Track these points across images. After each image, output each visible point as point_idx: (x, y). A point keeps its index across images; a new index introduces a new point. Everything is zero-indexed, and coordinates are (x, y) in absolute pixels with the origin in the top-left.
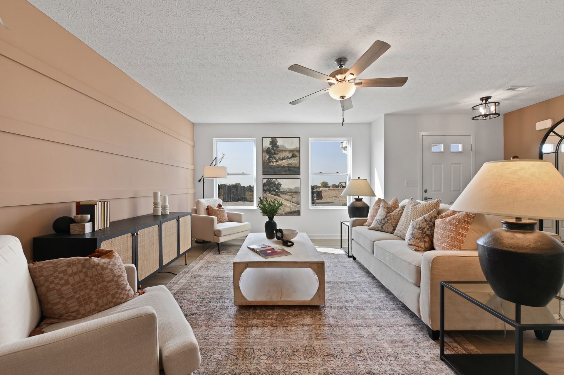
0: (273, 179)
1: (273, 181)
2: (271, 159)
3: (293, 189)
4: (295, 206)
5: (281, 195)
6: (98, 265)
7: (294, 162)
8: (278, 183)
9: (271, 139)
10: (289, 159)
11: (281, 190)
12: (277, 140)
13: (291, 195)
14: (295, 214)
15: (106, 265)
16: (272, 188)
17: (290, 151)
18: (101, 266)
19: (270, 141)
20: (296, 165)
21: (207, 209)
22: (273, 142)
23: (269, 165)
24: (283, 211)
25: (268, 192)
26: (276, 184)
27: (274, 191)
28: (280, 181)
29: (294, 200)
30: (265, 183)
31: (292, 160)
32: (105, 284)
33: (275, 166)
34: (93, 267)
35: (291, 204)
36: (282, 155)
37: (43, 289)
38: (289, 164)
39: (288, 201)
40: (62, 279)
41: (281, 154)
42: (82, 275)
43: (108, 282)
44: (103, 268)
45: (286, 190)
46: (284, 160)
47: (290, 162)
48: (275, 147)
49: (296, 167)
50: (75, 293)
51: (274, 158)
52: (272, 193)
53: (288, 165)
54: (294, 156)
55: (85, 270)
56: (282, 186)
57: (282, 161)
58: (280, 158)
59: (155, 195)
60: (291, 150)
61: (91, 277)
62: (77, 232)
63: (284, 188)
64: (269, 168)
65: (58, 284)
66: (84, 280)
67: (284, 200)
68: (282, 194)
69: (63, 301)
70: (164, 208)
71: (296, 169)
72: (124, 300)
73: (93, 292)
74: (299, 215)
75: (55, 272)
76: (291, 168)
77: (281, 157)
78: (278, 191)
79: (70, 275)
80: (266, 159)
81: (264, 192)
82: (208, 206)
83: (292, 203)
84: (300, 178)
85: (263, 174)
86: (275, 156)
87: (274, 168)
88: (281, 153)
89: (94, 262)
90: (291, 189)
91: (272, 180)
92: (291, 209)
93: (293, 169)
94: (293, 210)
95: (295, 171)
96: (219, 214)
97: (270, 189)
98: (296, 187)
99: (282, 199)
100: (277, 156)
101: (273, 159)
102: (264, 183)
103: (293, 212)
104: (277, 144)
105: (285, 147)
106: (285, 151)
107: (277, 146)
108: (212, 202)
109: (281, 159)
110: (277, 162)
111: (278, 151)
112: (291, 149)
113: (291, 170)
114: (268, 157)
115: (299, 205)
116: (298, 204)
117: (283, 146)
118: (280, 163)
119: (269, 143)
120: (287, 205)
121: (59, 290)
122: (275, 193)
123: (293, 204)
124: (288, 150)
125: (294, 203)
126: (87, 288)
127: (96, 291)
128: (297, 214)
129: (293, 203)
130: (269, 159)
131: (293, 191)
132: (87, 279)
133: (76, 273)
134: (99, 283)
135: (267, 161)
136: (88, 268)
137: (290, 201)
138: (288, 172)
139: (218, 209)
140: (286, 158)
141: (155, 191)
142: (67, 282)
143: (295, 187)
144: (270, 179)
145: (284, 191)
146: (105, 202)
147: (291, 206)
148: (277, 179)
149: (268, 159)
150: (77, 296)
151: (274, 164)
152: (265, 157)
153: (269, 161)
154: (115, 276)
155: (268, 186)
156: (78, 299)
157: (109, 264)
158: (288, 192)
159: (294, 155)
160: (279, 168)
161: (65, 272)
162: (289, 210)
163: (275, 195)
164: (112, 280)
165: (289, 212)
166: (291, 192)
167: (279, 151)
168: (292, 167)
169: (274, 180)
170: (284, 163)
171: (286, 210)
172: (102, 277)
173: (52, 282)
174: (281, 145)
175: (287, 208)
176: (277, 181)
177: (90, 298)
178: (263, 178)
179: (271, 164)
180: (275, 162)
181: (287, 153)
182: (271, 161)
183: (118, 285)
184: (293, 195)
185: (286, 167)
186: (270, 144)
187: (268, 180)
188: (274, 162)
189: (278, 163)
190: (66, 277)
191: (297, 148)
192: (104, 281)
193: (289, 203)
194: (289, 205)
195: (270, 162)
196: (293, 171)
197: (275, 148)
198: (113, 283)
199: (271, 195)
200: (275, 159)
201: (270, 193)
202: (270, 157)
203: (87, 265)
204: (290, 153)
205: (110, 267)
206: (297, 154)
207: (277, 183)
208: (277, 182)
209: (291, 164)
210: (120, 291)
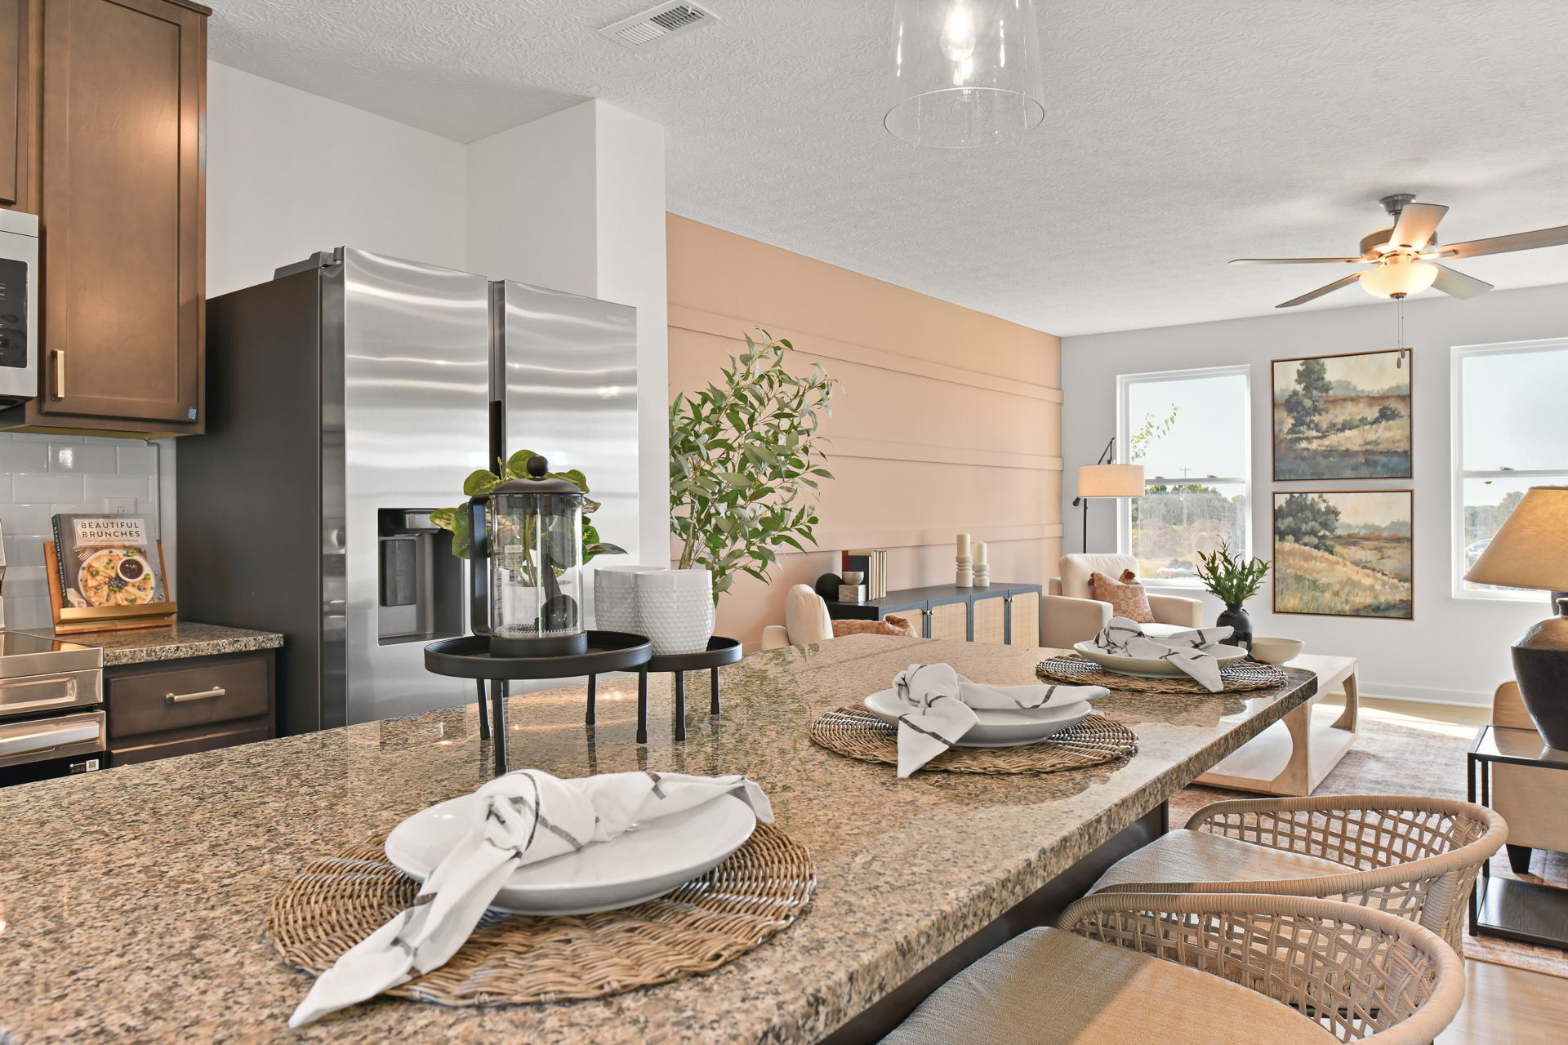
0: (1310, 496)
1: (1308, 502)
2: (1304, 428)
3: (1385, 529)
4: (1394, 587)
5: (1338, 548)
7: (1388, 434)
8: (1328, 508)
9: (1302, 365)
10: (1367, 427)
11: (1338, 532)
12: (1323, 364)
13: (1375, 549)
14: (1393, 613)
16: (1306, 523)
17: (1372, 400)
19: (1298, 371)
20: (1397, 445)
21: (1091, 582)
22: (1311, 371)
23: (1296, 450)
24: (1347, 602)
25: (1291, 537)
26: (1319, 510)
27: (1313, 533)
28: (1333, 500)
29: (1389, 565)
30: (1280, 508)
31: (1380, 430)
33: (1316, 451)
35: (1376, 578)
36: (1340, 415)
38: (1369, 443)
39: (1364, 567)
41: (1338, 410)
45: (1356, 531)
46: (1350, 429)
47: (1371, 437)
48: (1316, 388)
49: (1396, 452)
51: (1312, 425)
52: (1306, 539)
53: (1364, 448)
54: (1386, 415)
56: (1343, 518)
57: (1341, 435)
58: (1335, 425)
59: (961, 540)
60: (1375, 394)
63: (1350, 526)
64: (1296, 458)
67: (1349, 564)
68: (1342, 544)
70: (979, 570)
71: (1396, 459)
74: (1409, 616)
76: (1375, 458)
77: (1340, 420)
78: (1327, 533)
80: (1286, 431)
81: (1277, 538)
82: (1092, 575)
83: (1379, 575)
84: (1411, 492)
85: (1274, 480)
86: (1316, 418)
87: (1314, 458)
88: (1338, 408)
90: (1377, 528)
91: (1305, 499)
92: (1376, 598)
93: (1383, 459)
94: (1382, 599)
95: (1391, 466)
96: (1123, 600)
97: (1300, 529)
98: (1396, 521)
99: (1341, 560)
100: (1323, 420)
101: (1309, 428)
102: (1276, 508)
103: (1382, 607)
104: (1323, 379)
105: (1355, 388)
106: (1354, 400)
107: (1323, 386)
108: (1105, 562)
109: (1340, 426)
110: (1324, 437)
111: (1327, 402)
112: (1378, 392)
113: (1375, 464)
114: (1293, 425)
115: (1407, 585)
116: (1405, 581)
117: (1346, 385)
118: (1333, 440)
119: (1296, 376)
120: (1360, 581)
122: (1315, 541)
123: (1386, 578)
124: (1362, 397)
125: (1386, 575)
128: (1401, 613)
129: (1383, 574)
130: (1296, 429)
131: (1385, 534)
135: (1290, 437)
137: (1374, 570)
138: (1364, 471)
139: (1121, 584)
140: (1356, 423)
141: (959, 533)
143: (1393, 523)
144: (1297, 495)
145: (1350, 536)
146: (881, 554)
147: (1378, 587)
148: (1325, 496)
149: (1291, 431)
151: (1314, 445)
152: (1282, 423)
153: (1294, 436)
155: (1290, 519)
158: (1366, 539)
159: (1389, 412)
160: (1331, 459)
162: (1369, 600)
163: (1316, 547)
165: (1370, 606)
166: (1378, 539)
167: (1332, 401)
168: (1381, 453)
169: (1313, 499)
170: (1351, 440)
171: (1357, 600)
174: (1340, 383)
175: (1360, 593)
176: (1324, 501)
178: (1274, 494)
179: (1304, 444)
180: (1317, 438)
181: (1361, 405)
182: (1301, 435)
184: (1385, 548)
185: (1357, 453)
186: (1299, 382)
187: (1292, 497)
188: (1314, 438)
189: (1326, 442)
191: (1398, 387)
193: (1368, 575)
194: (1367, 581)
195: (1299, 440)
196: (1384, 465)
197: (1315, 393)
199: (1303, 547)
200: (1317, 428)
201: (1297, 541)
202: (1299, 422)
204: (1371, 405)
206: (1400, 408)
207: (1323, 507)
208: (1325, 505)
209: (1377, 443)
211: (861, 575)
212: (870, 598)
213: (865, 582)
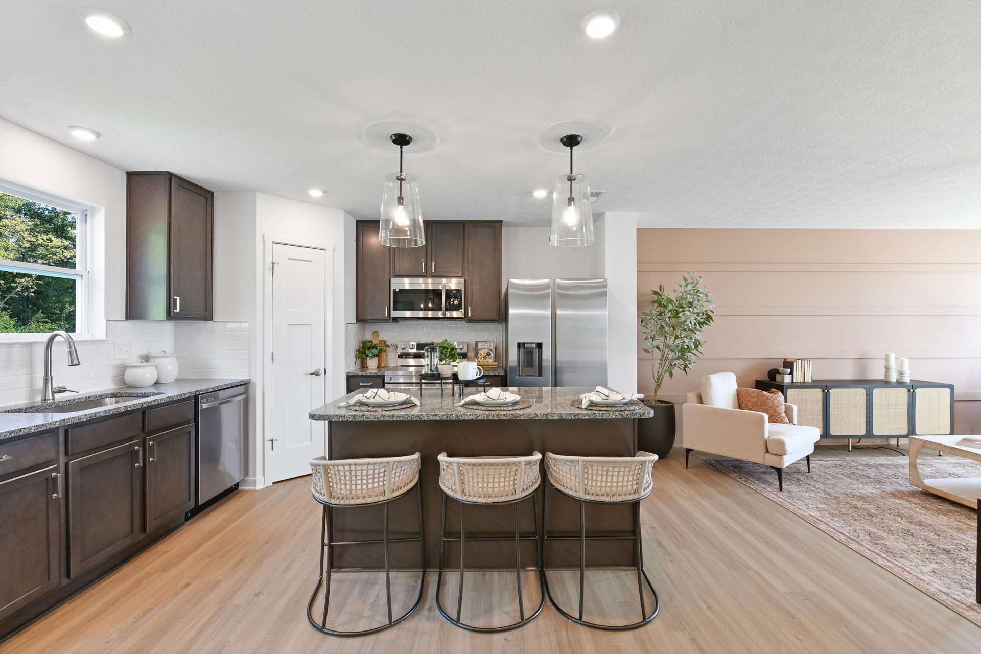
6: (765, 396)
15: (769, 397)
18: (767, 397)
32: (767, 407)
34: (762, 396)
37: (741, 401)
40: (748, 398)
42: (757, 399)
43: (769, 407)
44: (768, 399)
50: (753, 407)
59: (887, 358)
61: (760, 401)
62: (779, 381)
65: (746, 400)
70: (901, 374)
72: (778, 422)
75: (746, 394)
79: (752, 398)
121: (746, 403)
133: (754, 397)
134: (764, 406)
136: (760, 396)
141: (887, 353)
142: (750, 401)
146: (806, 361)
154: (774, 405)
157: (772, 397)
161: (750, 395)
164: (771, 407)
172: (766, 403)
173: (744, 399)
183: (775, 411)
190: (750, 398)
198: (772, 408)
203: (760, 395)
205: (772, 399)
210: (775, 415)
211: (789, 370)
212: (794, 381)
213: (791, 373)
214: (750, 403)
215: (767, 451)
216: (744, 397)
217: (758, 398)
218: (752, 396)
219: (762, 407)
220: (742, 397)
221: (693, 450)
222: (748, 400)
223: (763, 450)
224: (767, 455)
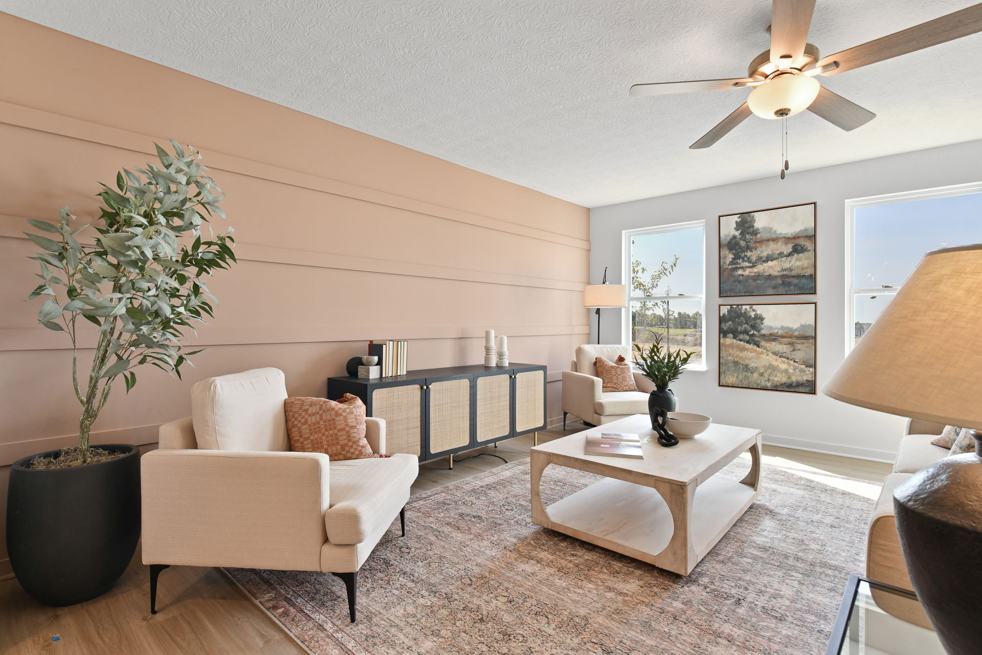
0: (744, 307)
1: (743, 311)
2: (740, 261)
3: (796, 330)
4: (802, 371)
5: (763, 343)
6: (333, 409)
7: (798, 263)
8: (756, 315)
9: (739, 218)
10: (784, 259)
11: (763, 332)
12: (753, 216)
13: (789, 344)
14: (801, 390)
15: (340, 411)
16: (741, 326)
17: (787, 239)
18: (336, 411)
19: (736, 222)
20: (805, 271)
21: (595, 364)
22: (745, 222)
23: (734, 276)
24: (769, 380)
25: (731, 335)
26: (750, 316)
27: (746, 332)
28: (760, 310)
29: (798, 355)
30: (724, 315)
31: (793, 260)
32: (336, 431)
33: (748, 276)
34: (328, 410)
35: (789, 364)
36: (765, 251)
37: (290, 424)
38: (785, 270)
39: (781, 357)
40: (303, 417)
41: (764, 248)
42: (318, 417)
43: (339, 430)
44: (337, 414)
45: (776, 331)
46: (772, 260)
47: (787, 265)
48: (748, 233)
49: (804, 276)
50: (311, 434)
51: (746, 259)
52: (741, 337)
53: (781, 273)
54: (798, 250)
55: (321, 412)
56: (766, 322)
57: (765, 265)
58: (761, 258)
59: (487, 334)
60: (789, 235)
61: (325, 421)
62: (363, 377)
63: (771, 328)
64: (734, 281)
65: (300, 422)
66: (318, 423)
67: (770, 354)
68: (765, 340)
69: (301, 440)
70: (500, 355)
71: (804, 281)
72: (354, 456)
73: (324, 438)
74: (813, 392)
75: (301, 409)
76: (789, 280)
77: (765, 254)
78: (755, 333)
79: (310, 415)
80: (728, 263)
81: (722, 335)
82: (596, 359)
83: (792, 362)
84: (815, 303)
85: (720, 296)
86: (749, 254)
87: (747, 281)
88: (763, 246)
89: (330, 405)
90: (791, 329)
91: (740, 309)
92: (789, 378)
93: (795, 281)
94: (794, 379)
95: (800, 285)
97: (737, 329)
98: (804, 324)
99: (765, 351)
100: (753, 255)
101: (744, 261)
102: (721, 315)
103: (794, 385)
104: (753, 226)
105: (775, 231)
106: (775, 240)
107: (753, 231)
108: (608, 351)
109: (765, 259)
110: (754, 266)
111: (755, 242)
112: (792, 234)
113: (789, 284)
114: (732, 258)
115: (812, 370)
116: (811, 366)
117: (769, 230)
118: (760, 268)
119: (735, 226)
120: (778, 366)
121: (299, 428)
122: (747, 338)
123: (797, 365)
124: (781, 238)
125: (797, 362)
126: (320, 432)
127: (327, 437)
128: (807, 390)
129: (794, 362)
130: (735, 262)
131: (796, 334)
132: (322, 423)
133: (314, 414)
134: (331, 429)
135: (730, 267)
136: (324, 411)
137: (788, 358)
138: (781, 290)
139: (616, 365)
140: (776, 256)
141: (487, 330)
143: (802, 325)
144: (735, 306)
145: (771, 334)
146: (399, 343)
147: (791, 371)
148: (754, 307)
149: (732, 263)
150: (312, 438)
151: (747, 272)
152: (725, 257)
153: (734, 266)
154: (347, 425)
155: (731, 323)
156: (312, 441)
157: (344, 411)
158: (783, 337)
159: (799, 248)
160: (759, 282)
161: (306, 410)
162: (784, 380)
163: (748, 342)
164: (343, 429)
165: (785, 384)
166: (791, 337)
167: (759, 242)
168: (793, 276)
169: (746, 309)
170: (773, 268)
171: (776, 379)
172: (334, 424)
173: (296, 419)
174: (764, 228)
175: (778, 374)
176: (754, 310)
177: (321, 443)
178: (720, 305)
179: (740, 272)
180: (749, 267)
181: (780, 243)
182: (738, 266)
183: (349, 436)
184: (796, 343)
185: (776, 277)
186: (737, 229)
187: (732, 308)
188: (746, 267)
189: (755, 270)
191: (806, 230)
192: (335, 428)
193: (784, 362)
194: (783, 366)
195: (737, 269)
196: (796, 285)
197: (748, 236)
198: (344, 433)
199: (739, 342)
200: (749, 261)
201: (735, 337)
202: (737, 257)
203: (324, 408)
204: (786, 244)
205: (344, 414)
206: (808, 245)
207: (752, 314)
208: (754, 313)
209: (790, 270)
210: (350, 444)
211: (376, 359)
212: (384, 376)
213: (380, 363)
214: (306, 426)
215: (326, 540)
216: (296, 415)
217: (321, 415)
218: (310, 412)
219: (327, 433)
220: (293, 417)
221: (167, 566)
222: (303, 420)
223: (317, 537)
224: (326, 548)
